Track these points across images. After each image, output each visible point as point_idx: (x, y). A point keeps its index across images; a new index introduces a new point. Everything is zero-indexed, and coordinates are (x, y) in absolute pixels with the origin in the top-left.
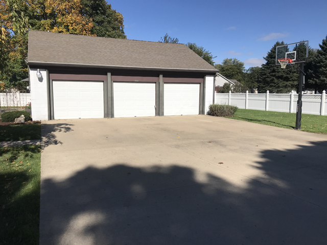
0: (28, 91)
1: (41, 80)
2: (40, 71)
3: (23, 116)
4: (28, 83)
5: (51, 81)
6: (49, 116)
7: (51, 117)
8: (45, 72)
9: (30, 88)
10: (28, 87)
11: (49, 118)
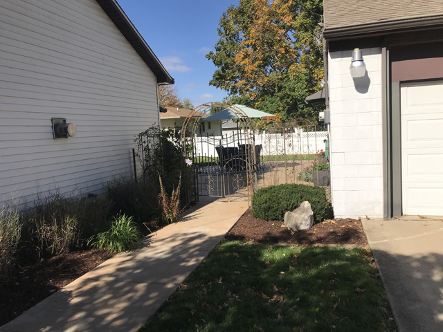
0: (322, 126)
1: (362, 84)
2: (361, 55)
3: (306, 204)
4: (322, 104)
5: (395, 85)
6: (386, 206)
7: (393, 207)
8: (379, 56)
9: (328, 115)
10: (322, 114)
11: (386, 212)
